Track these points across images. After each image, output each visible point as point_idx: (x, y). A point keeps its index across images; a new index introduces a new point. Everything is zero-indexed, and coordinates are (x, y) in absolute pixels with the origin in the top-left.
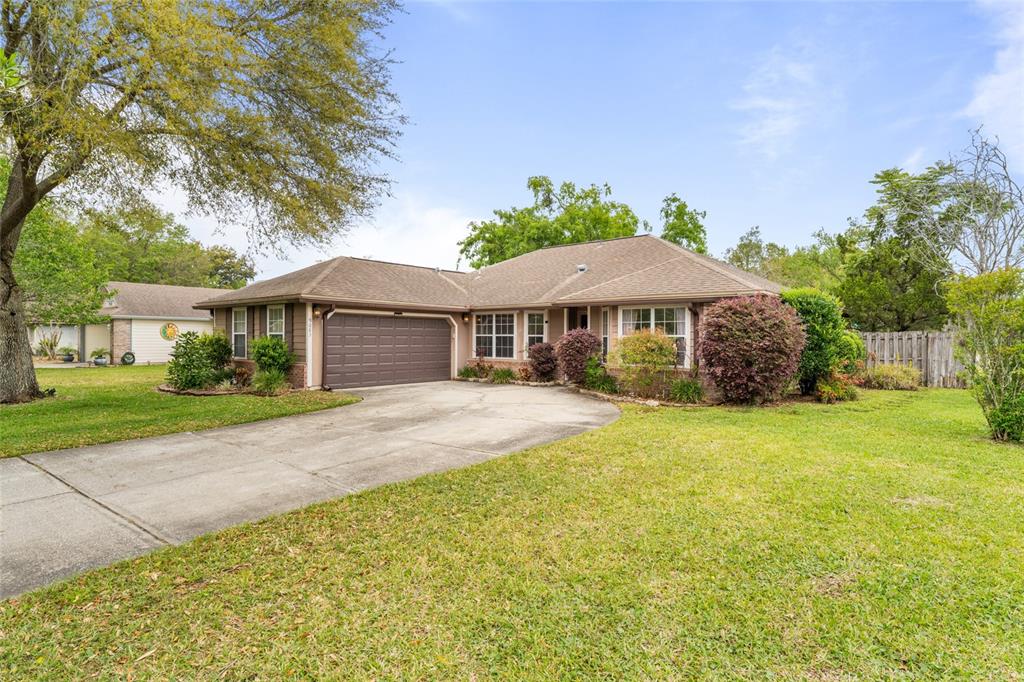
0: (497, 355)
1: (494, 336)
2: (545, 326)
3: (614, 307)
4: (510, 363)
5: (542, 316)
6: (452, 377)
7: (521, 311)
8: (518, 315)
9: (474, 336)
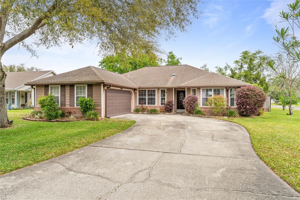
0: (148, 104)
1: (147, 97)
2: (166, 94)
3: (199, 88)
4: (154, 107)
5: (165, 90)
6: (132, 112)
7: (159, 88)
8: (157, 90)
9: (138, 97)
